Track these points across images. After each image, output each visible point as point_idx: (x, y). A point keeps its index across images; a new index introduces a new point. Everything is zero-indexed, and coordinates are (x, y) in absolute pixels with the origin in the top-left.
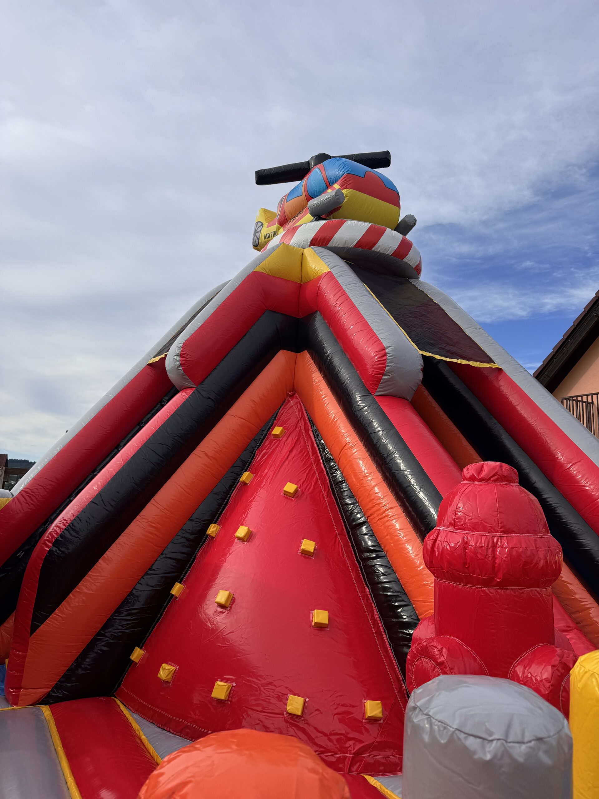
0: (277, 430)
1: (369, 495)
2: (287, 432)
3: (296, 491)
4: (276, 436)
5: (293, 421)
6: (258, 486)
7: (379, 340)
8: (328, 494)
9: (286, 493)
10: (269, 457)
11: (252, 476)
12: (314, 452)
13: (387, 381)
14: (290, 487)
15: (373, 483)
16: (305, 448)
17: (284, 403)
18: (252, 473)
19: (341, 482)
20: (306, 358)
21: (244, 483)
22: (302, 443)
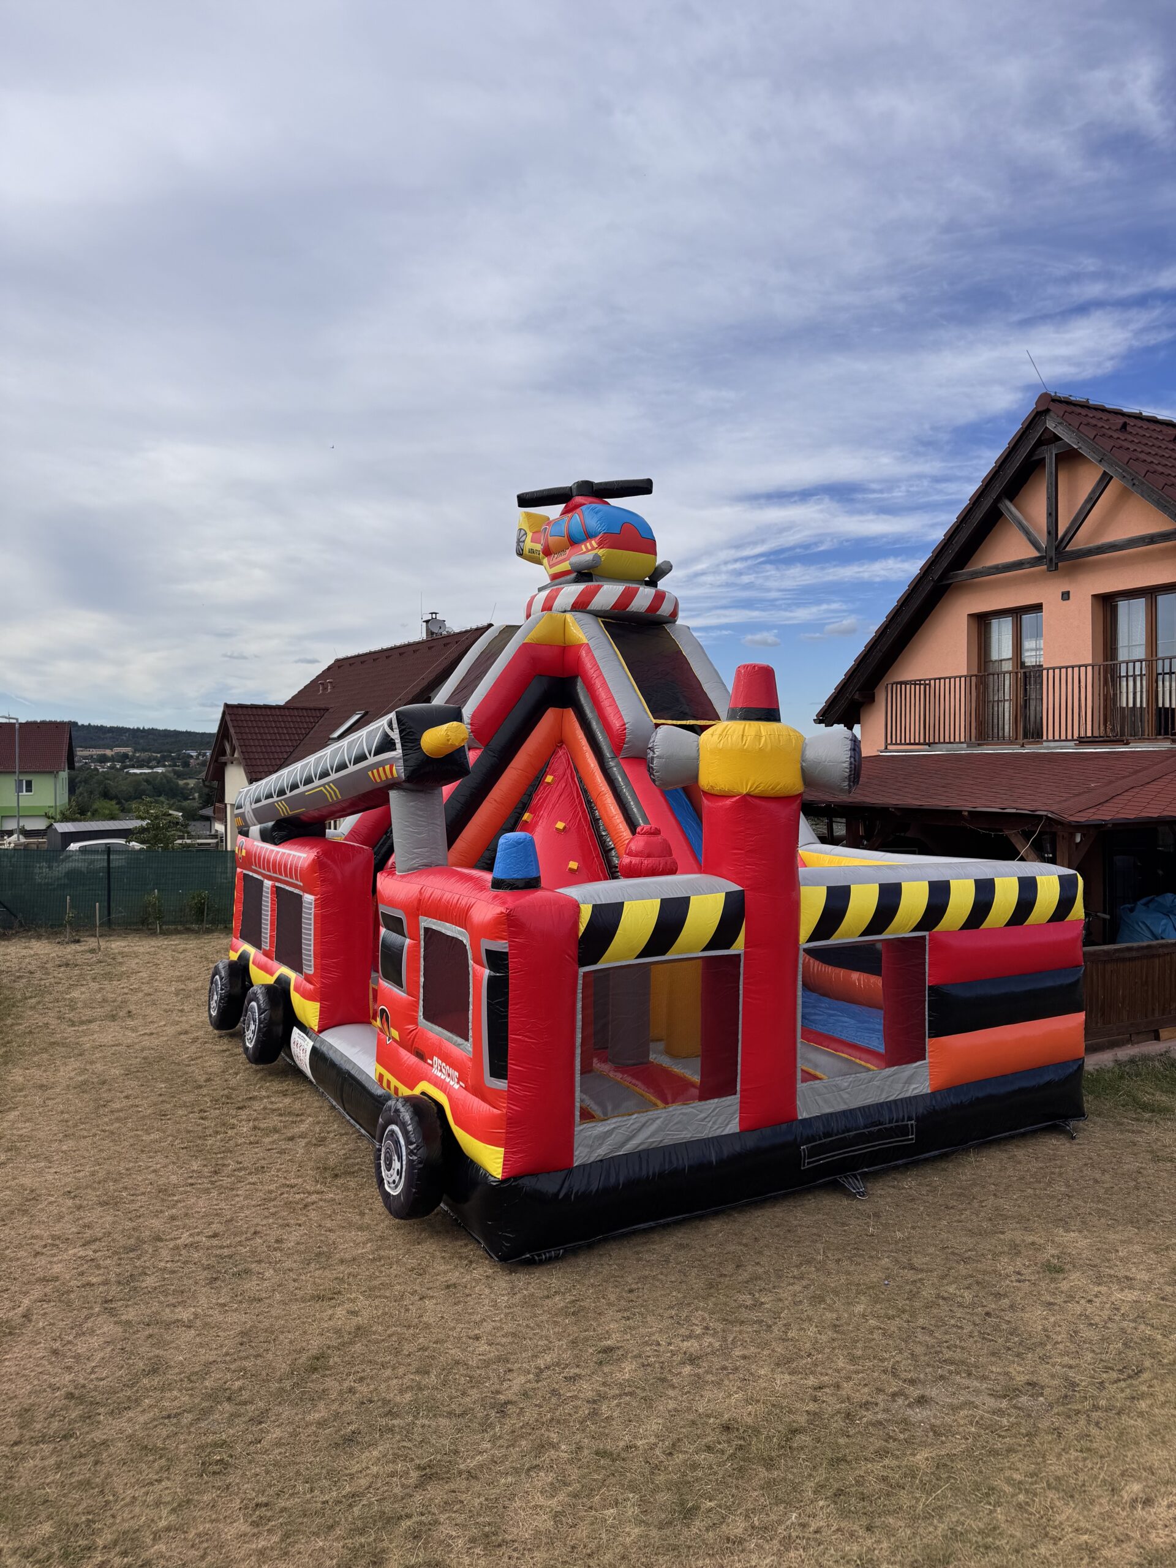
0: (549, 779)
1: (616, 830)
2: (557, 781)
3: (565, 827)
4: (548, 783)
5: (561, 771)
6: (537, 823)
7: (621, 716)
8: (589, 828)
9: (557, 829)
10: (544, 801)
11: (532, 816)
12: (579, 796)
13: (627, 748)
14: (560, 825)
15: (618, 821)
16: (572, 792)
17: (554, 752)
18: (531, 813)
19: (598, 819)
20: (570, 714)
21: (526, 822)
22: (569, 790)
